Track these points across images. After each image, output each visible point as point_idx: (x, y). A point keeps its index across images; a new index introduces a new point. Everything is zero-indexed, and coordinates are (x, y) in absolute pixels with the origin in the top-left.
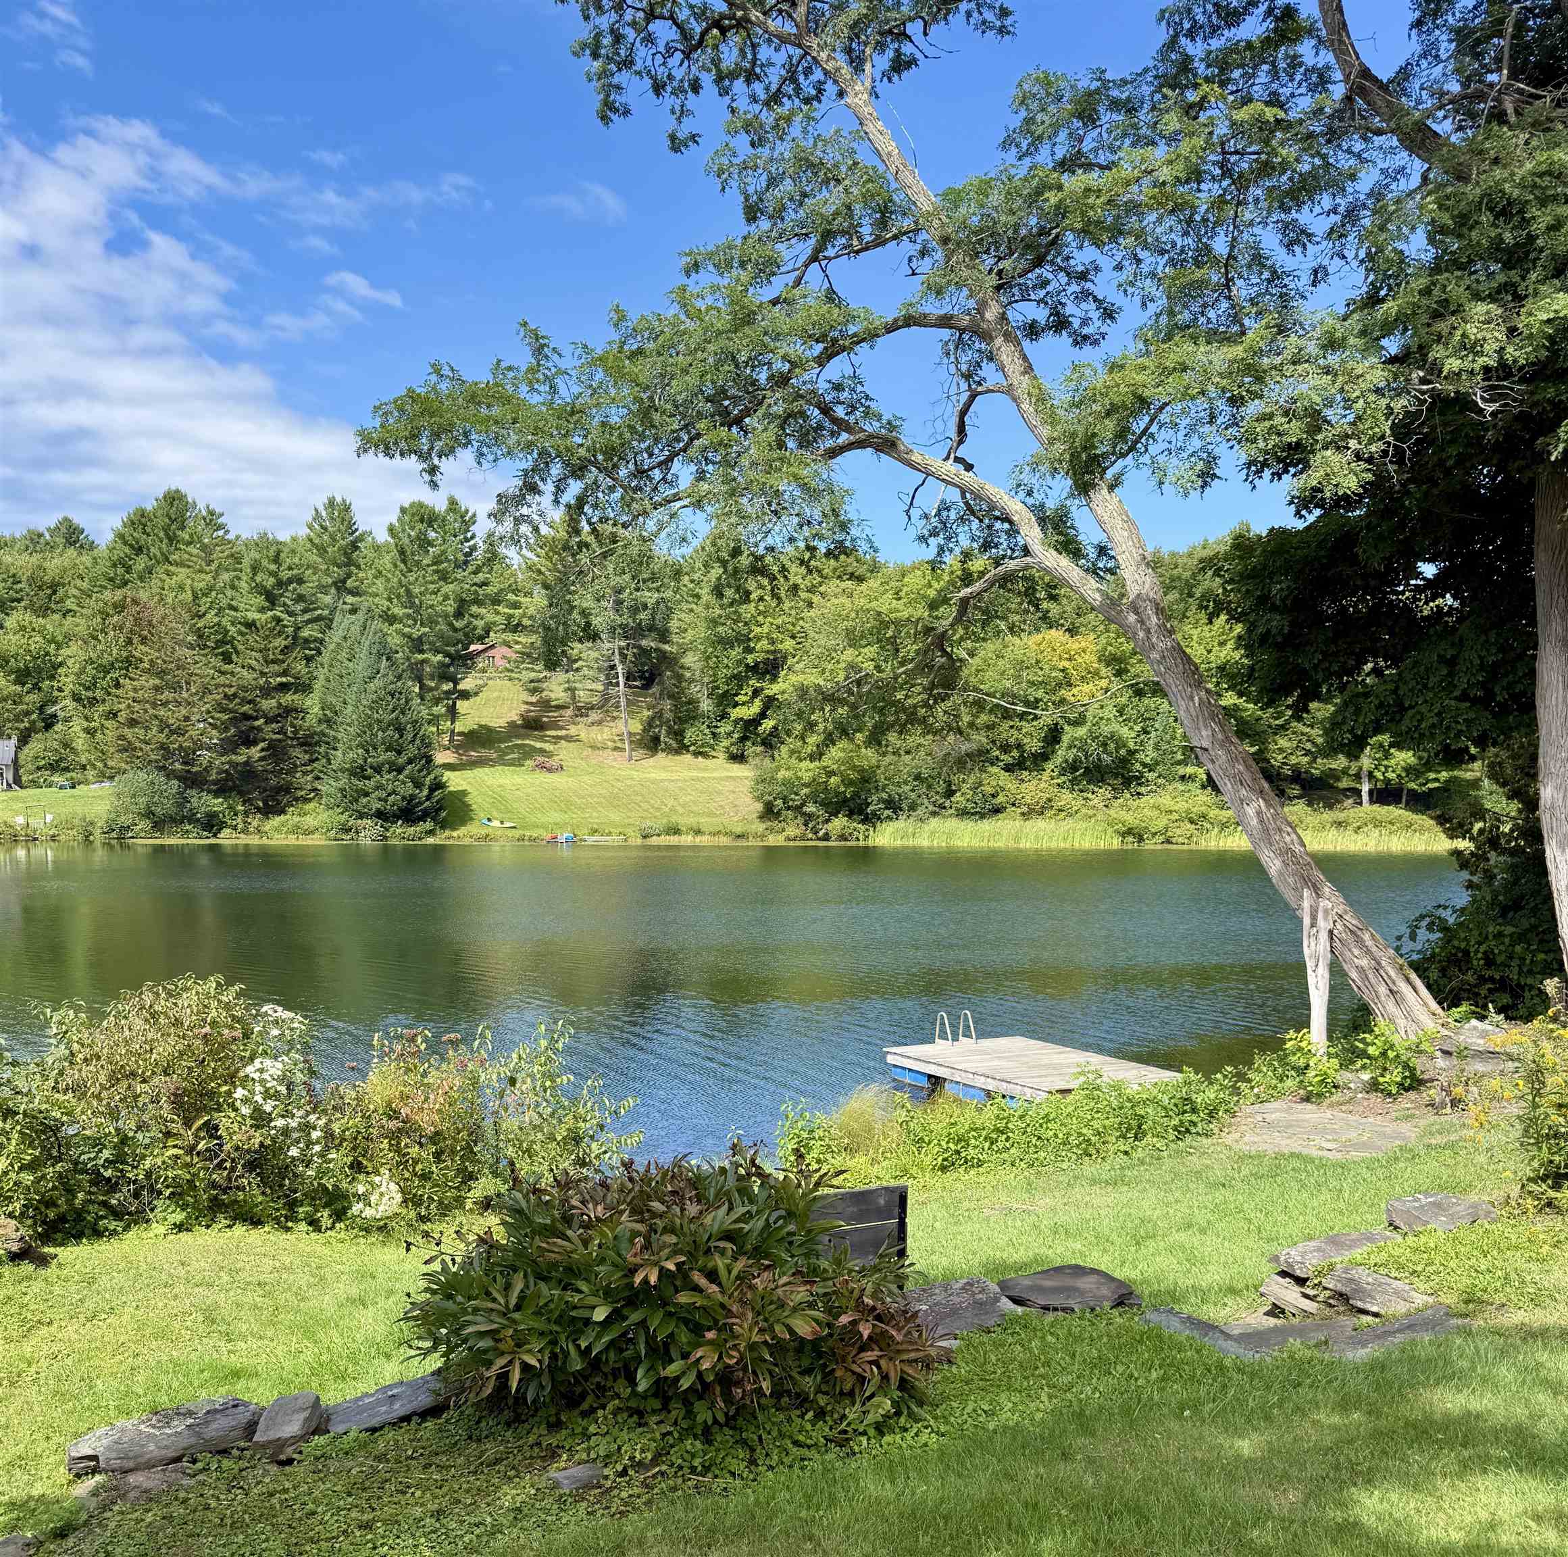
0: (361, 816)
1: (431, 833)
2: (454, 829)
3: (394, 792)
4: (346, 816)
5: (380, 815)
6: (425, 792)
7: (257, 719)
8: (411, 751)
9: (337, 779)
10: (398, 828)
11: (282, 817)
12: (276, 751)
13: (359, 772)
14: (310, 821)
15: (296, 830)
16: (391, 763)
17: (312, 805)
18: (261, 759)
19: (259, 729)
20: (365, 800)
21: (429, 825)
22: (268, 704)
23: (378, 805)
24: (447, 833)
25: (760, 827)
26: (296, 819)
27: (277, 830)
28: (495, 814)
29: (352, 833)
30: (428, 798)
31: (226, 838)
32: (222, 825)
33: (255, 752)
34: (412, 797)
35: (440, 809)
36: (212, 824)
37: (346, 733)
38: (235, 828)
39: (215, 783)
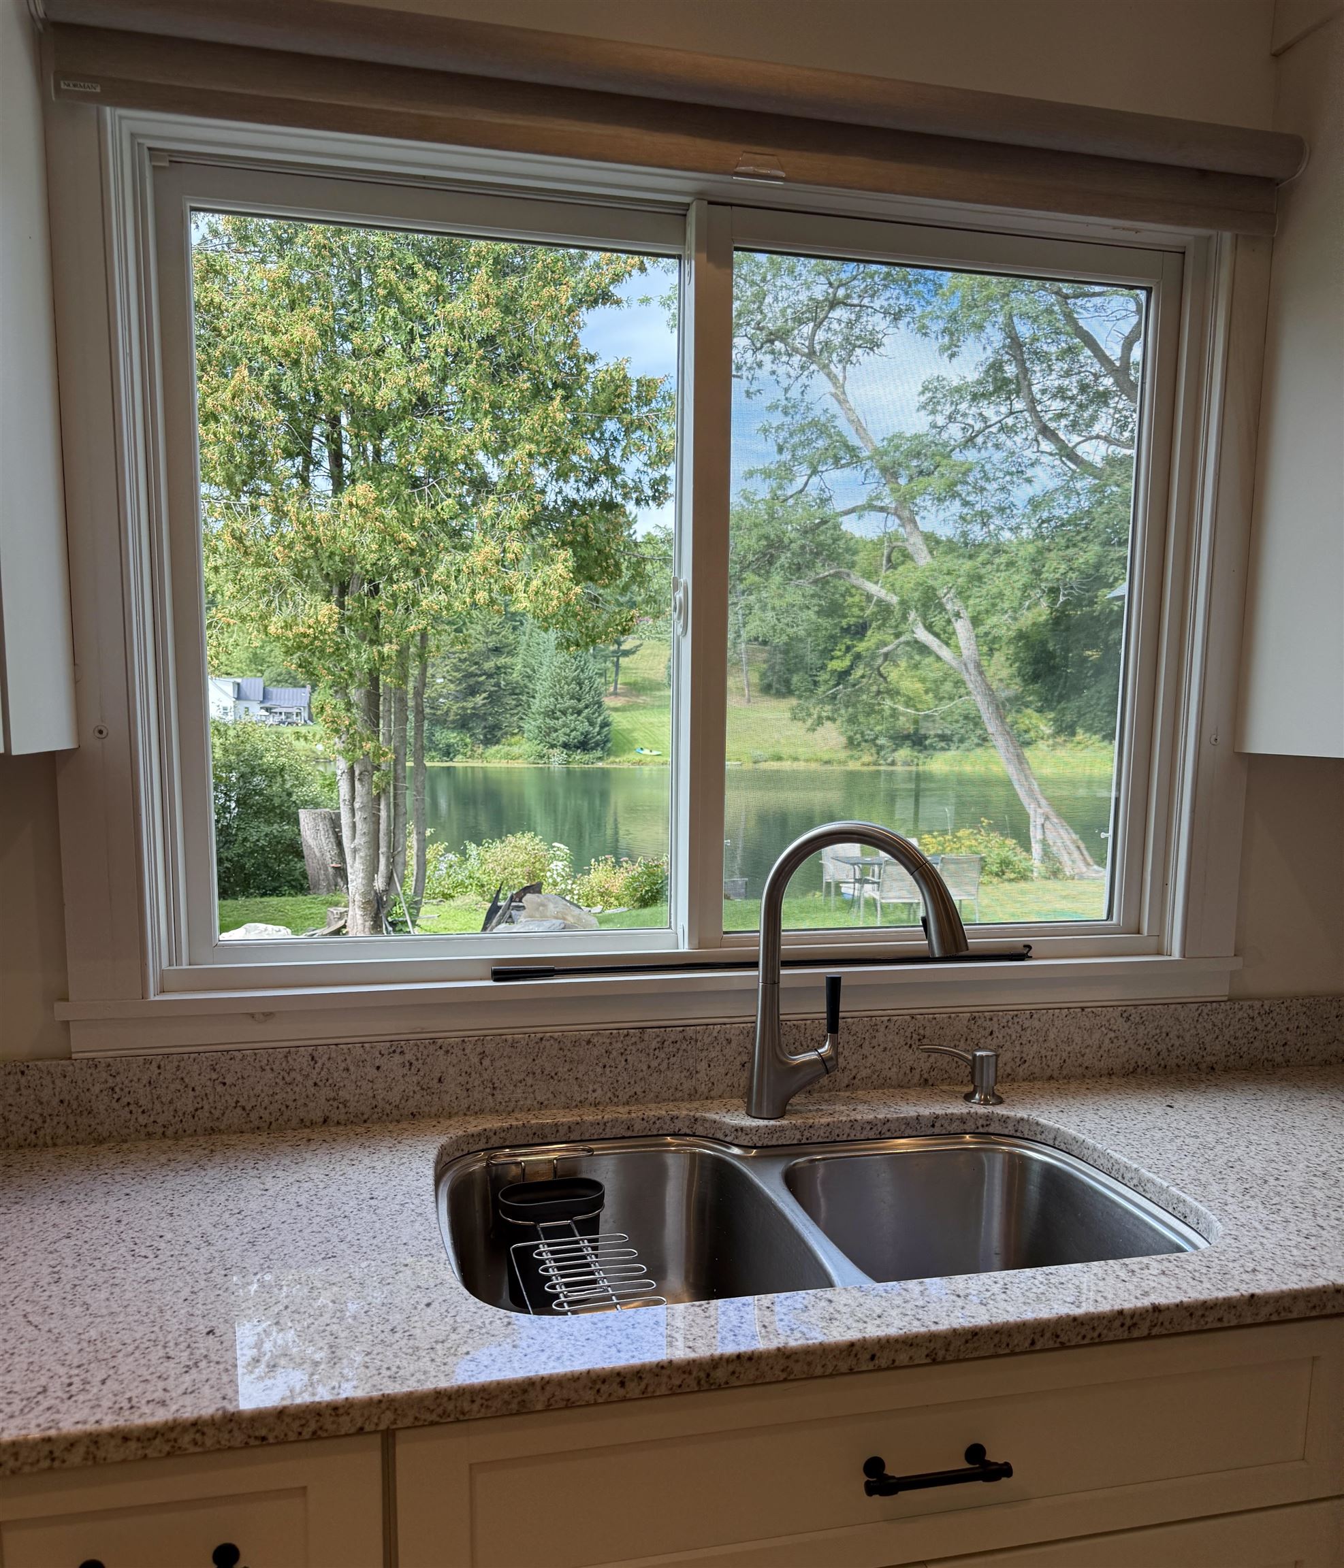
0: (553, 746)
1: (600, 759)
2: (617, 756)
3: (575, 729)
4: (540, 747)
5: (565, 745)
6: (597, 729)
7: (481, 675)
8: (588, 698)
9: (535, 720)
10: (578, 756)
11: (497, 747)
12: (493, 699)
13: (551, 714)
14: (516, 750)
15: (508, 756)
16: (574, 708)
17: (517, 738)
18: (484, 705)
19: (481, 683)
20: (554, 735)
21: (599, 753)
22: (489, 665)
23: (563, 739)
24: (612, 759)
25: (843, 755)
26: (507, 748)
27: (494, 756)
28: (647, 744)
29: (545, 759)
30: (599, 733)
31: (459, 763)
32: (457, 752)
33: (479, 699)
34: (588, 733)
35: (608, 741)
36: (448, 752)
37: (542, 687)
38: (465, 754)
39: (453, 722)
